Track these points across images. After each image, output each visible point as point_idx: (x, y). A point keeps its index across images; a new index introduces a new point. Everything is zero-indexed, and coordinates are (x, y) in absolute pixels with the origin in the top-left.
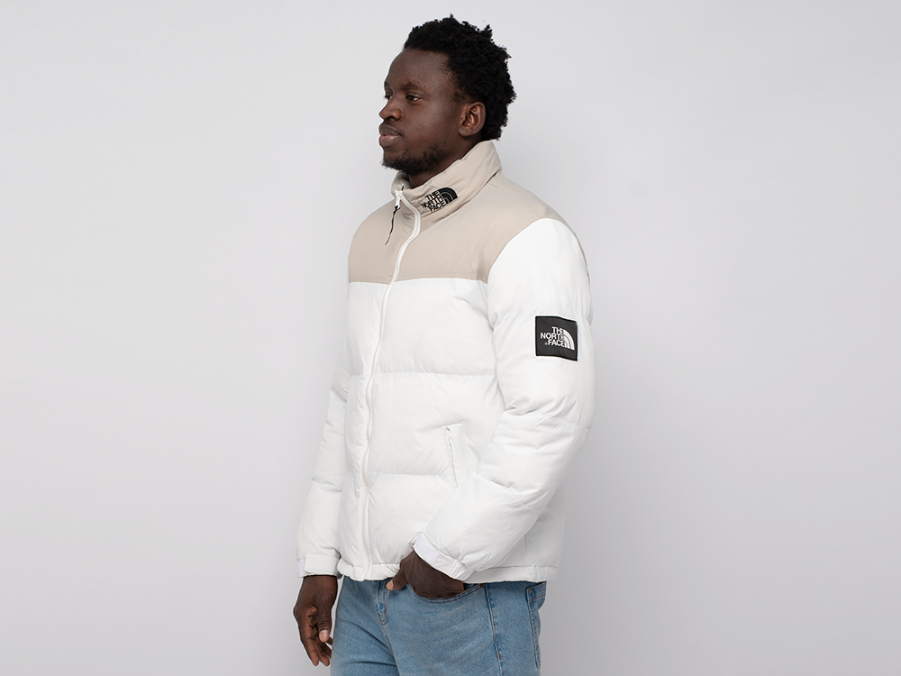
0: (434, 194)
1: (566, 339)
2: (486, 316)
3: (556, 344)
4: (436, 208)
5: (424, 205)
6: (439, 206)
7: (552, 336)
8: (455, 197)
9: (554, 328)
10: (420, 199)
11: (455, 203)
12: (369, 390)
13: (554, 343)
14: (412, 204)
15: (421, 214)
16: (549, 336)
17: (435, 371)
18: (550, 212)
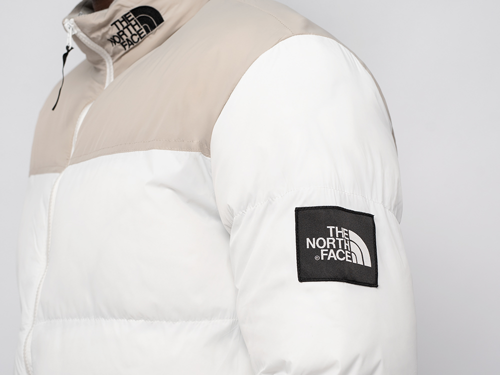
0: (125, 18)
1: (354, 248)
2: (217, 217)
3: (336, 257)
4: (131, 43)
5: (113, 40)
6: (135, 38)
7: (327, 243)
8: (160, 20)
9: (331, 228)
10: (104, 30)
11: (160, 32)
12: (28, 349)
13: (333, 255)
14: (93, 39)
15: (113, 56)
16: (321, 243)
17: (126, 315)
18: (309, 27)
